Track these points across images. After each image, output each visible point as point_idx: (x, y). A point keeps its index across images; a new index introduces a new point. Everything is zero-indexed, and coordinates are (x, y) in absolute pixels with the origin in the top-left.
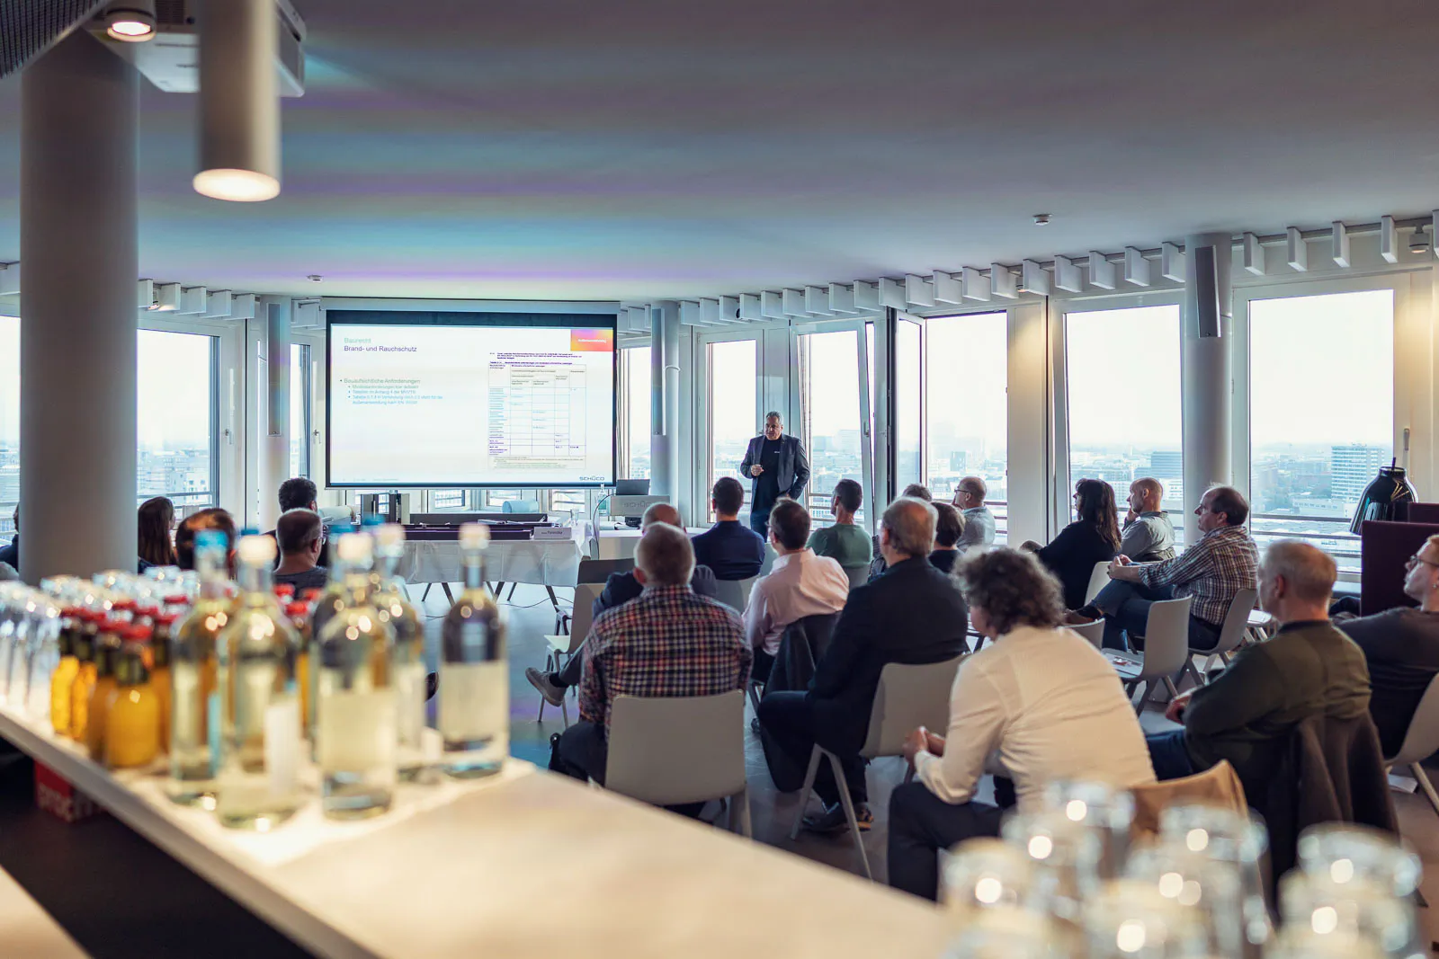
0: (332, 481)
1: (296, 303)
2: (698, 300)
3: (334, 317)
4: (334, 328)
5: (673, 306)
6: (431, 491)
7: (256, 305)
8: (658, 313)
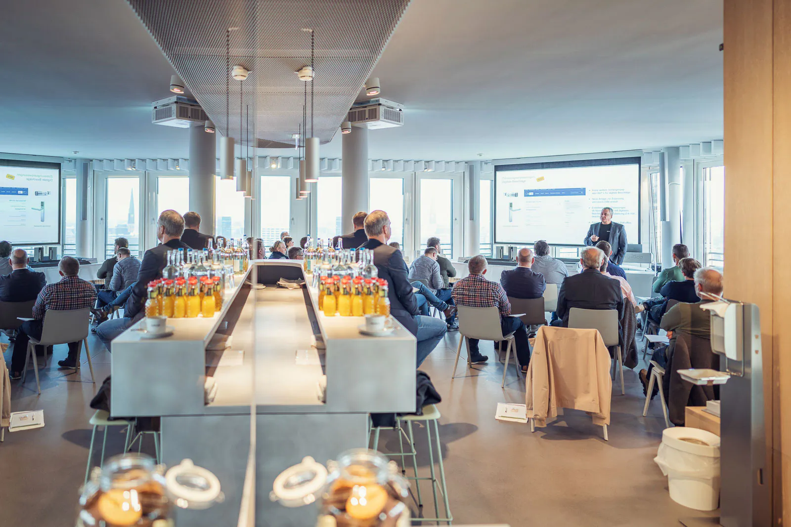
0: (497, 241)
1: (483, 163)
2: (688, 145)
3: (498, 168)
4: (498, 173)
5: (675, 151)
6: (557, 248)
7: (466, 165)
8: (662, 155)
